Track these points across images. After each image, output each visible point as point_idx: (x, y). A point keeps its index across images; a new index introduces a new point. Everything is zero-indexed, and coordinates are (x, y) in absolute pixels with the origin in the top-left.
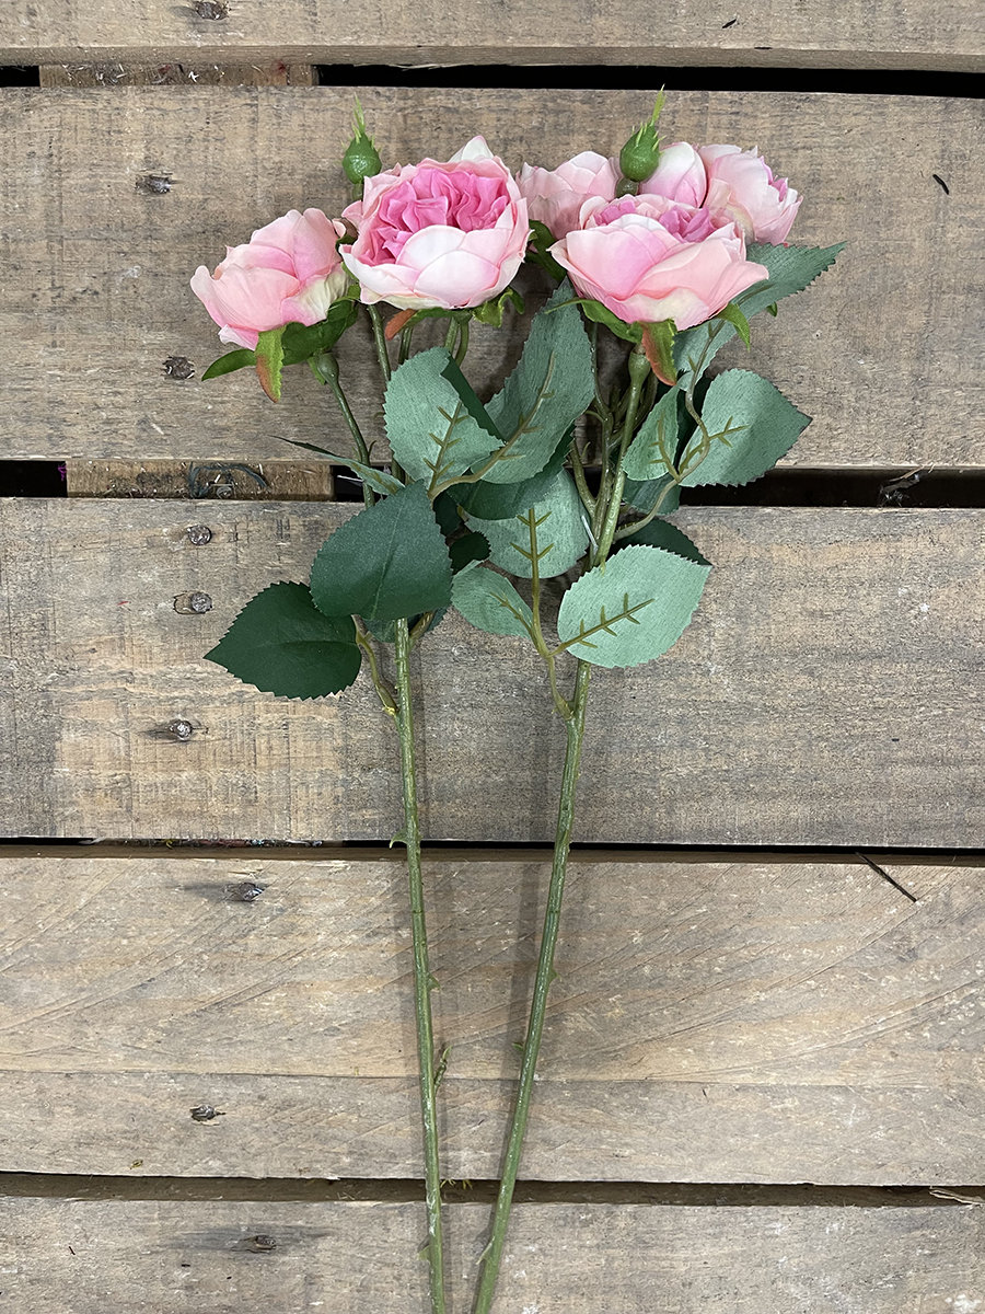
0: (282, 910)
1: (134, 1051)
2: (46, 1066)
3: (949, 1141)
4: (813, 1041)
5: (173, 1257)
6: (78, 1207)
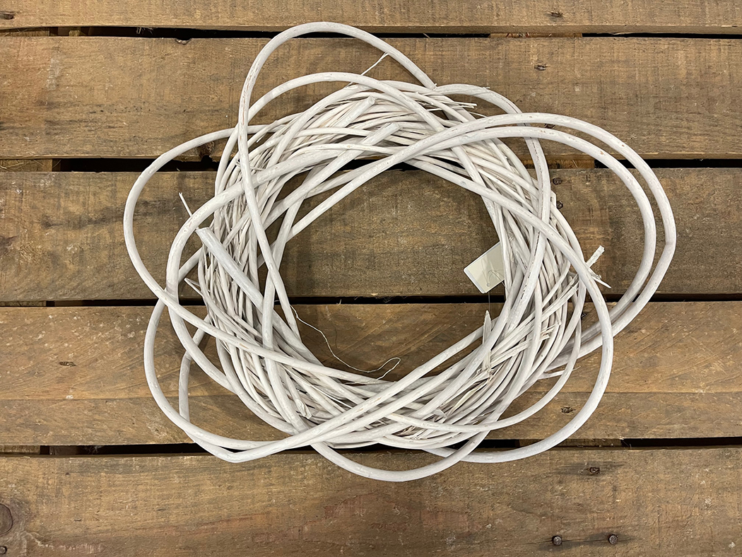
5: (555, 479)
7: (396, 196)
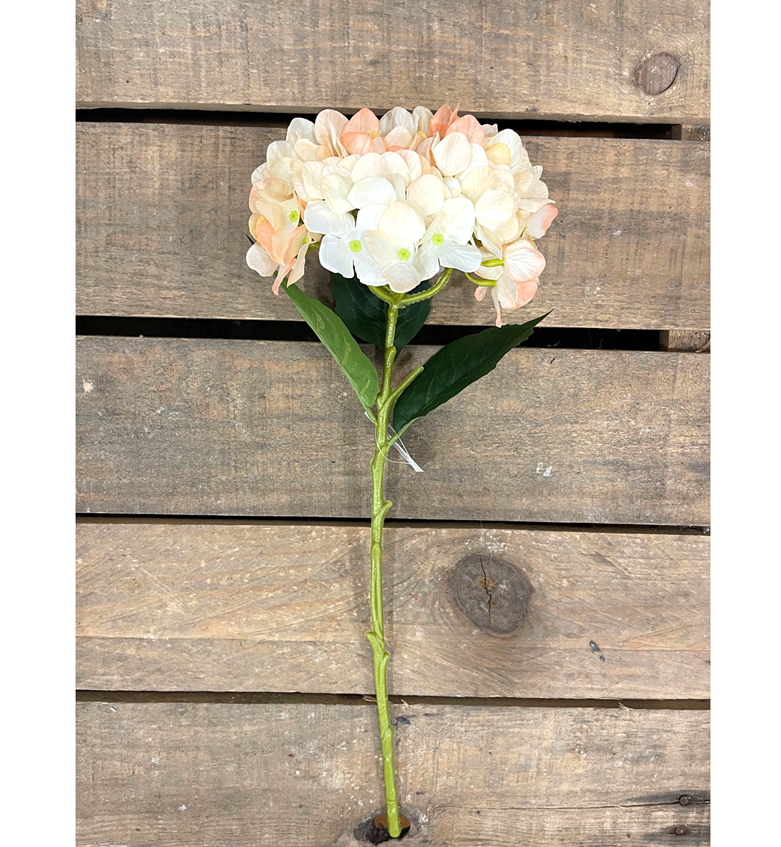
4: (296, 618)
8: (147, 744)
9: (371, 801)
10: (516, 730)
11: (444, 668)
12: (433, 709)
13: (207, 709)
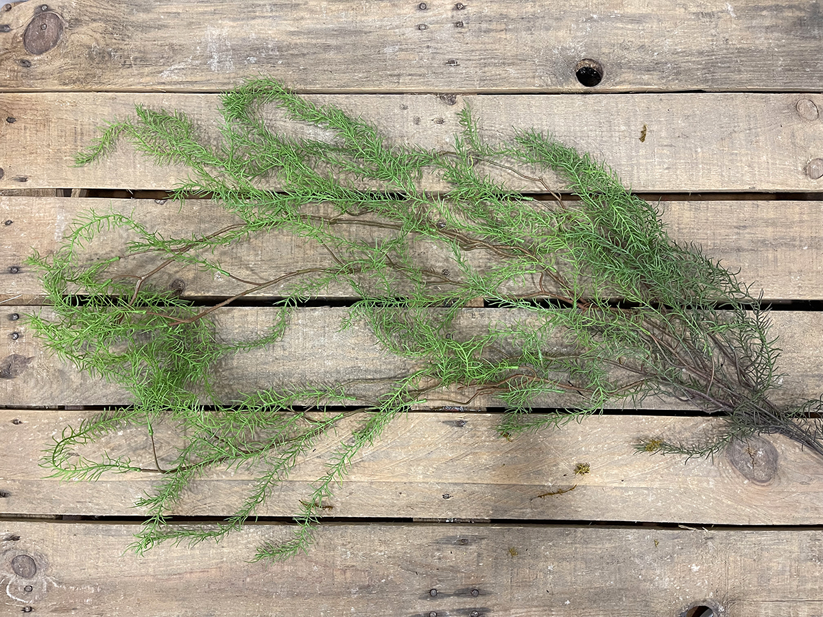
0: (472, 429)
1: (426, 476)
2: (399, 480)
3: (682, 507)
4: (636, 473)
5: (435, 548)
6: (405, 528)
7: (324, 327)
8: (545, 556)
9: (687, 597)
10: (775, 547)
11: (728, 506)
12: (723, 533)
13: (583, 532)
